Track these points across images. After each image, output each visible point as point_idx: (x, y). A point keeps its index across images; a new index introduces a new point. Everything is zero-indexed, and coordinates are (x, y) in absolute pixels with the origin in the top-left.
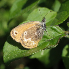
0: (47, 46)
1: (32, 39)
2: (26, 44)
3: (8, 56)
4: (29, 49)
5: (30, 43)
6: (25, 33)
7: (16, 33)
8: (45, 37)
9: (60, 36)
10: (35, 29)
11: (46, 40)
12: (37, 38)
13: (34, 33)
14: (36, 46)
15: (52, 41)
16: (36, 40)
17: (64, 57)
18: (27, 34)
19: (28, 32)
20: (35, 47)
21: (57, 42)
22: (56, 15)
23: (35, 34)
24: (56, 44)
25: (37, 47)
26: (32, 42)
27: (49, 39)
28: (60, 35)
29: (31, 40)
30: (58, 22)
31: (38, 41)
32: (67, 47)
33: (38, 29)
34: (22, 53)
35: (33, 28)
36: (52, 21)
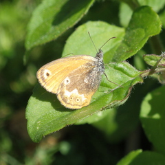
0: (108, 102)
1: (80, 91)
2: (68, 101)
3: (36, 124)
4: (75, 110)
5: (76, 99)
6: (67, 81)
7: (48, 75)
8: (103, 85)
9: (133, 81)
10: (84, 72)
11: (106, 91)
12: (89, 87)
13: (83, 79)
14: (88, 104)
15: (117, 92)
16: (88, 92)
17: (144, 119)
18: (69, 82)
19: (72, 79)
20: (85, 105)
21: (127, 93)
22: (124, 35)
23: (85, 81)
24: (125, 98)
25: (90, 104)
26: (80, 95)
27: (111, 88)
28: (131, 79)
29: (77, 93)
30: (127, 52)
31: (92, 93)
32: (149, 97)
33: (90, 72)
34: (63, 117)
35: (80, 70)
36: (117, 48)
